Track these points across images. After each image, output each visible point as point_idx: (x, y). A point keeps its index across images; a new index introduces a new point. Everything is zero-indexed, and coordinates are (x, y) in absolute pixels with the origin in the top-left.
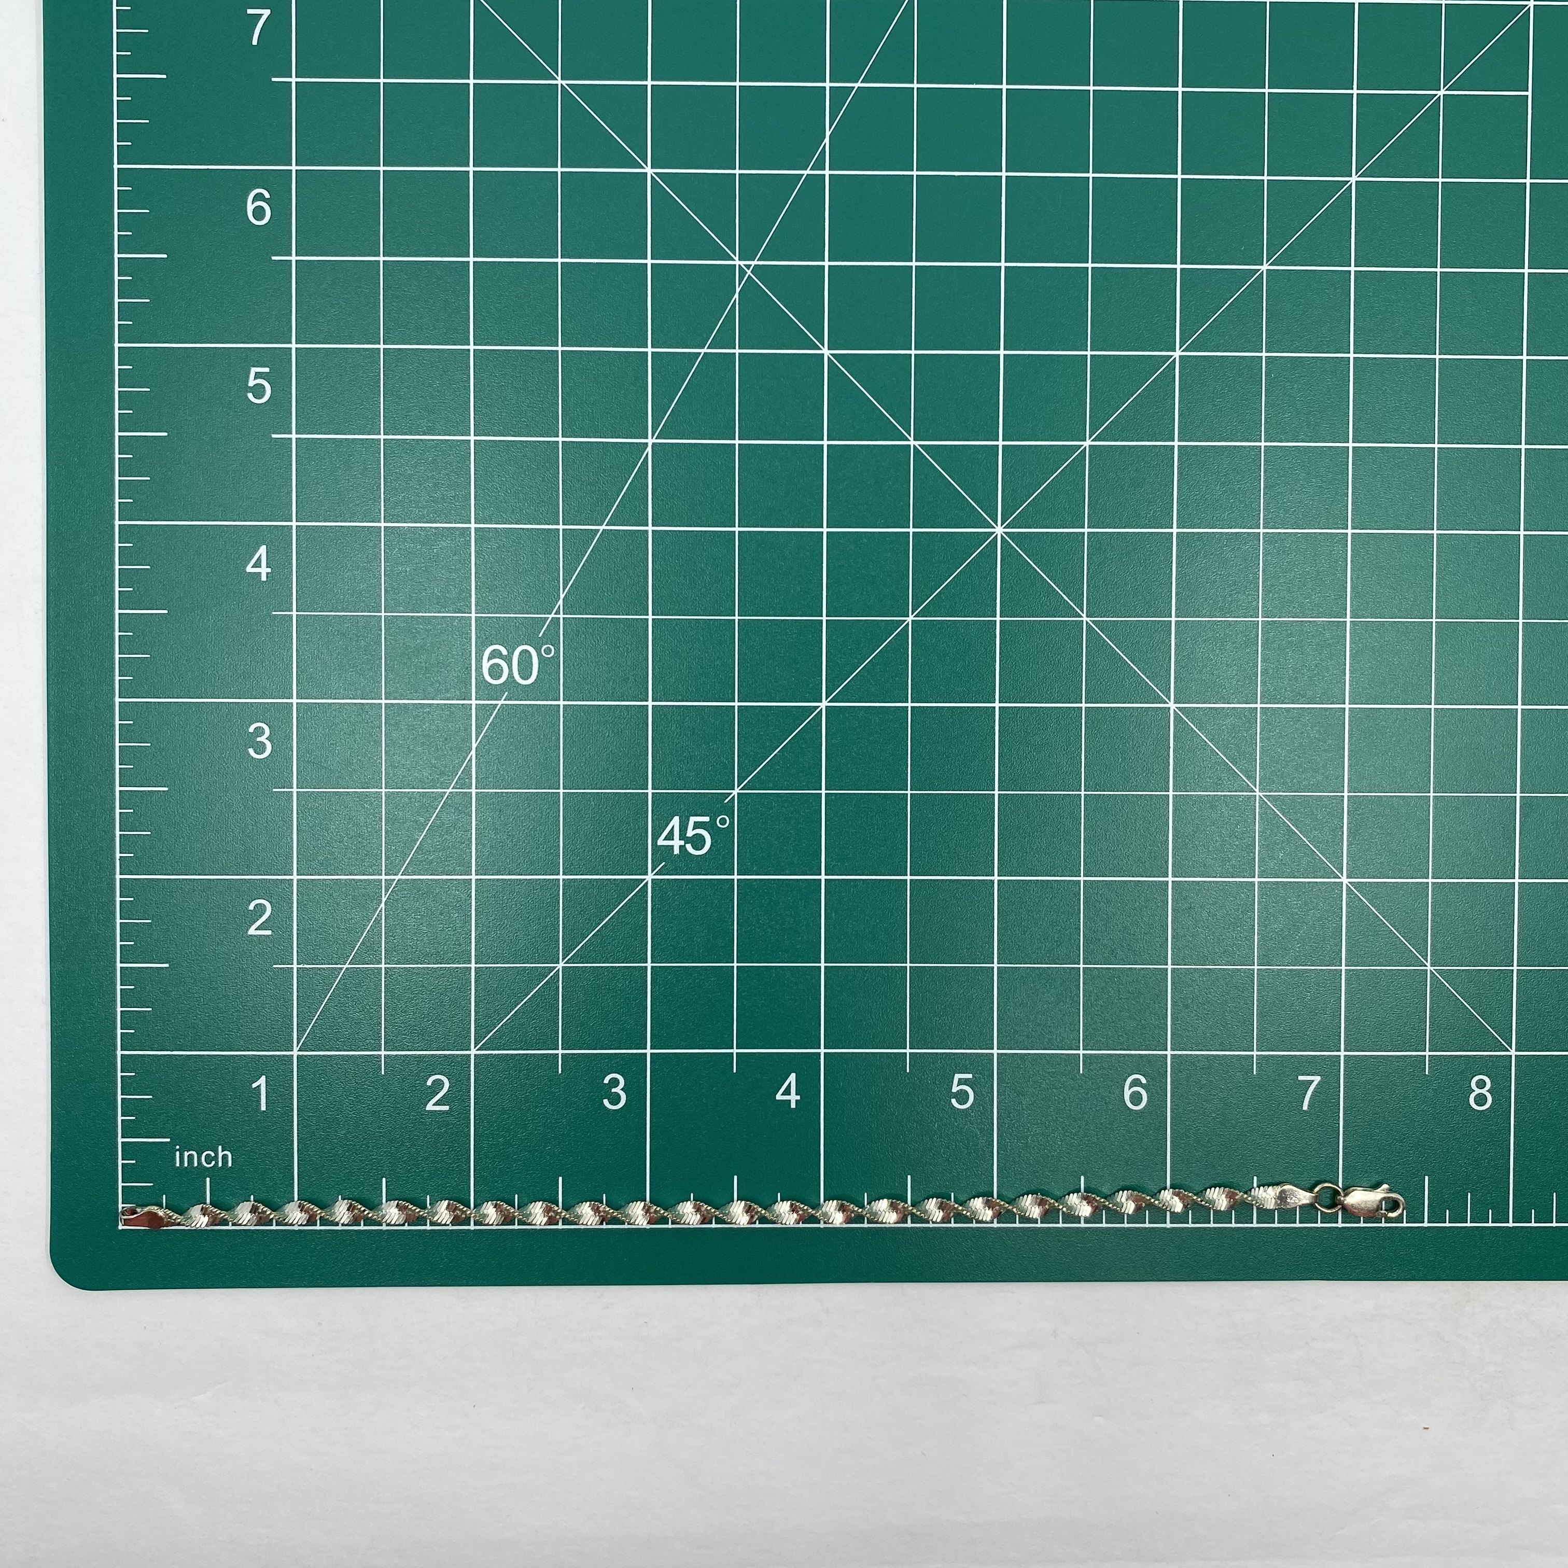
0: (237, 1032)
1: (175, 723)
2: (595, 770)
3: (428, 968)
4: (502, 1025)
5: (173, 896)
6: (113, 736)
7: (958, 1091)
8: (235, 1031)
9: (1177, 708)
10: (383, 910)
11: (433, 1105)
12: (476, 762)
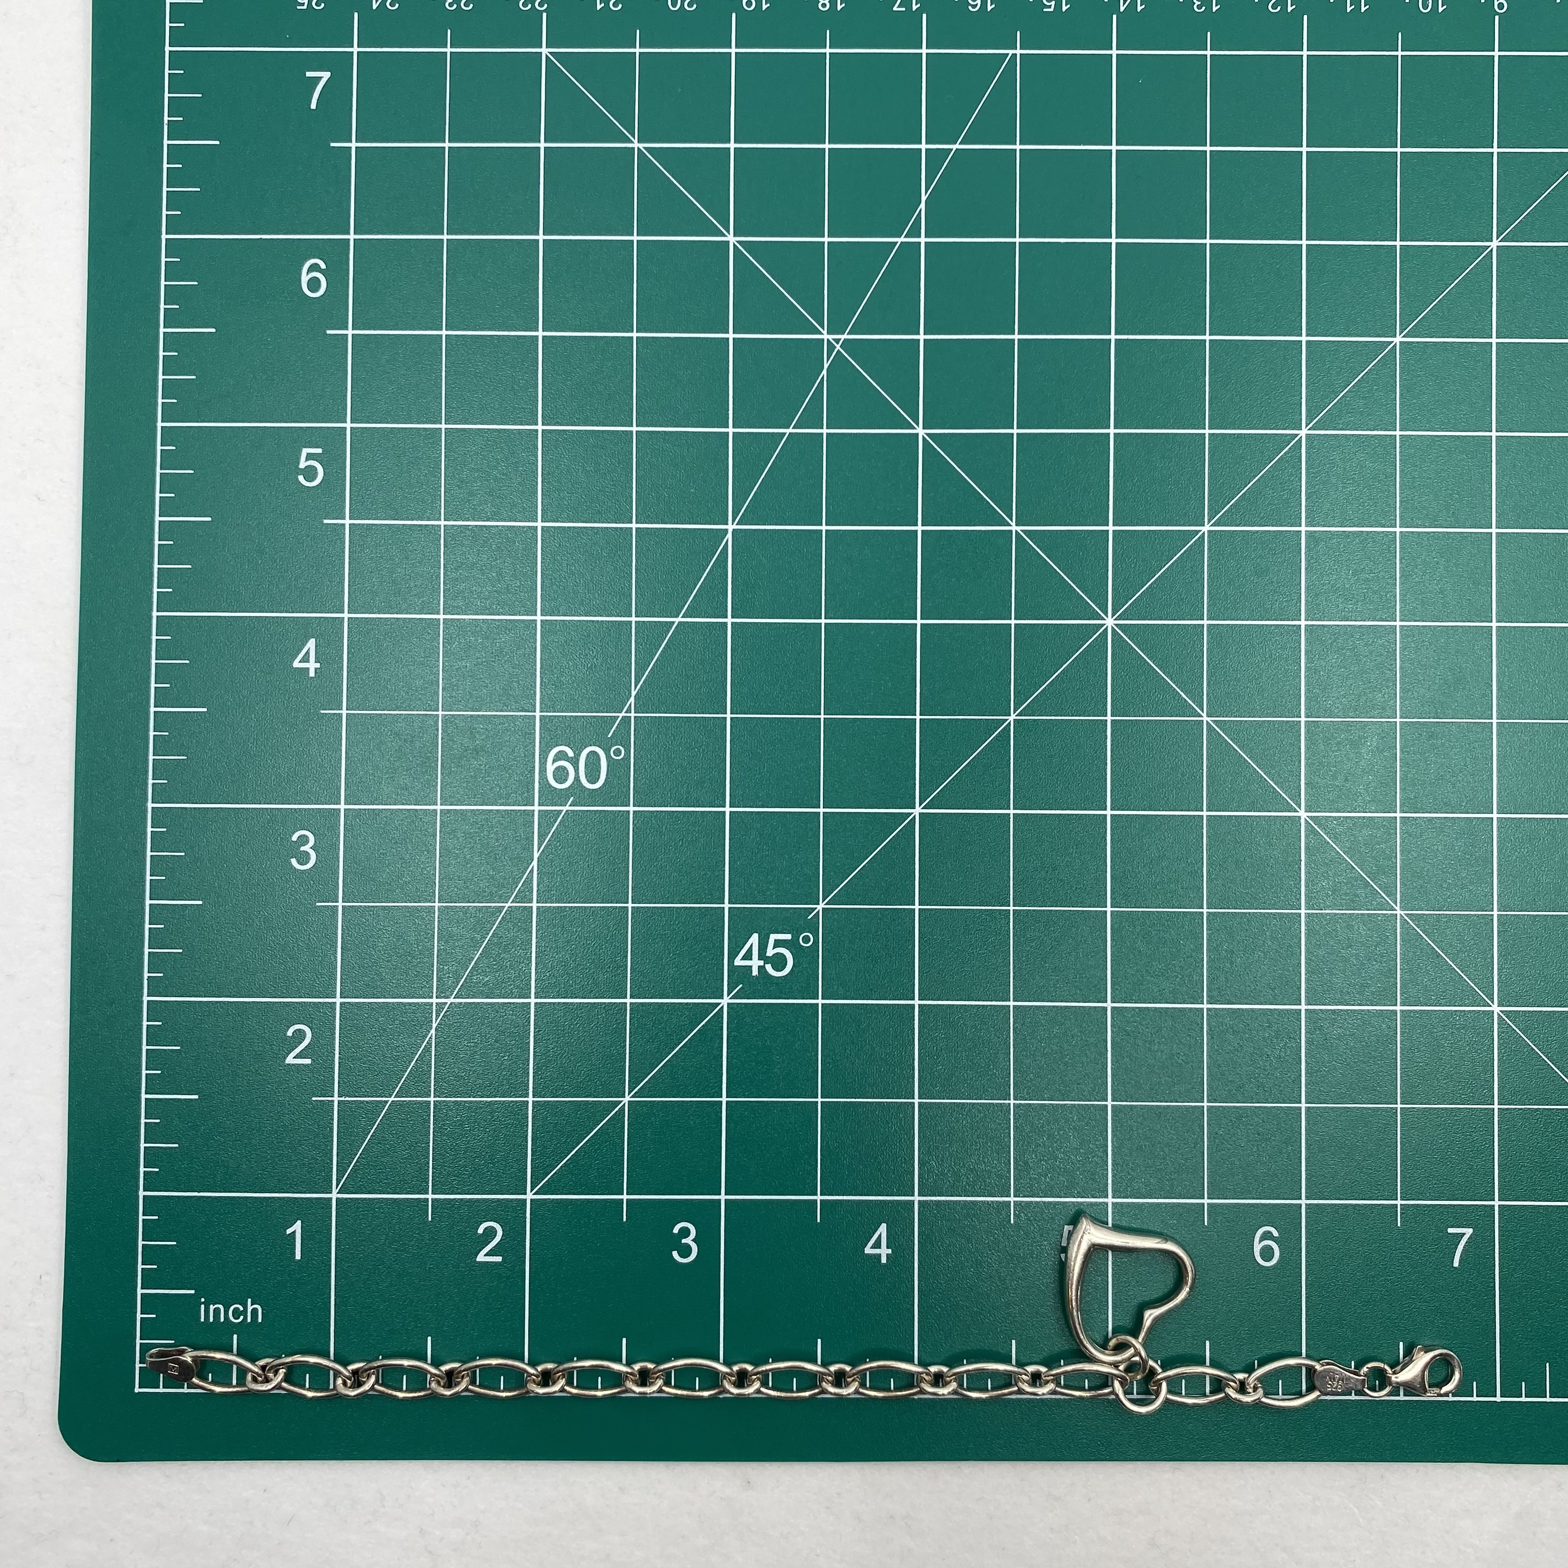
1: (212, 831)
2: (667, 882)
3: (482, 1101)
4: (561, 1167)
5: (205, 1020)
6: (145, 844)
8: (269, 1170)
9: (1308, 817)
10: (434, 1037)
11: (485, 1255)
12: (538, 874)
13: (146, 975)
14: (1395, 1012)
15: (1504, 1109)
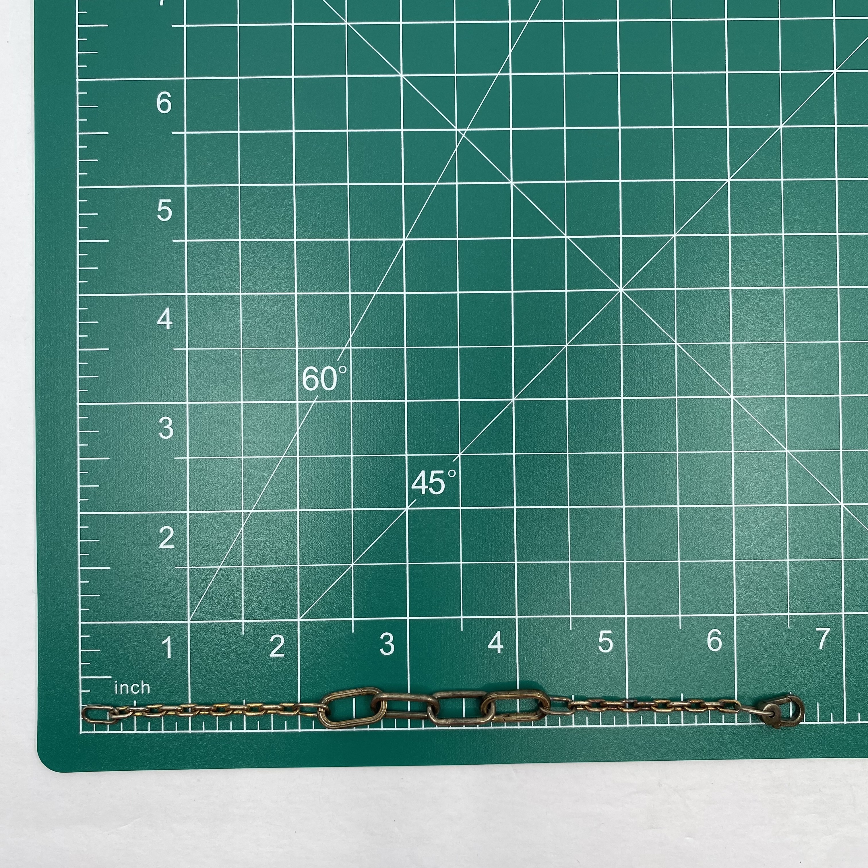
0: (153, 609)
1: (114, 418)
2: (372, 443)
3: (271, 567)
4: (317, 603)
5: (113, 525)
6: (76, 426)
7: (603, 641)
8: (152, 608)
9: (735, 398)
10: (243, 532)
11: (275, 653)
12: (299, 439)
13: (79, 500)
14: (785, 507)
15: (847, 561)
